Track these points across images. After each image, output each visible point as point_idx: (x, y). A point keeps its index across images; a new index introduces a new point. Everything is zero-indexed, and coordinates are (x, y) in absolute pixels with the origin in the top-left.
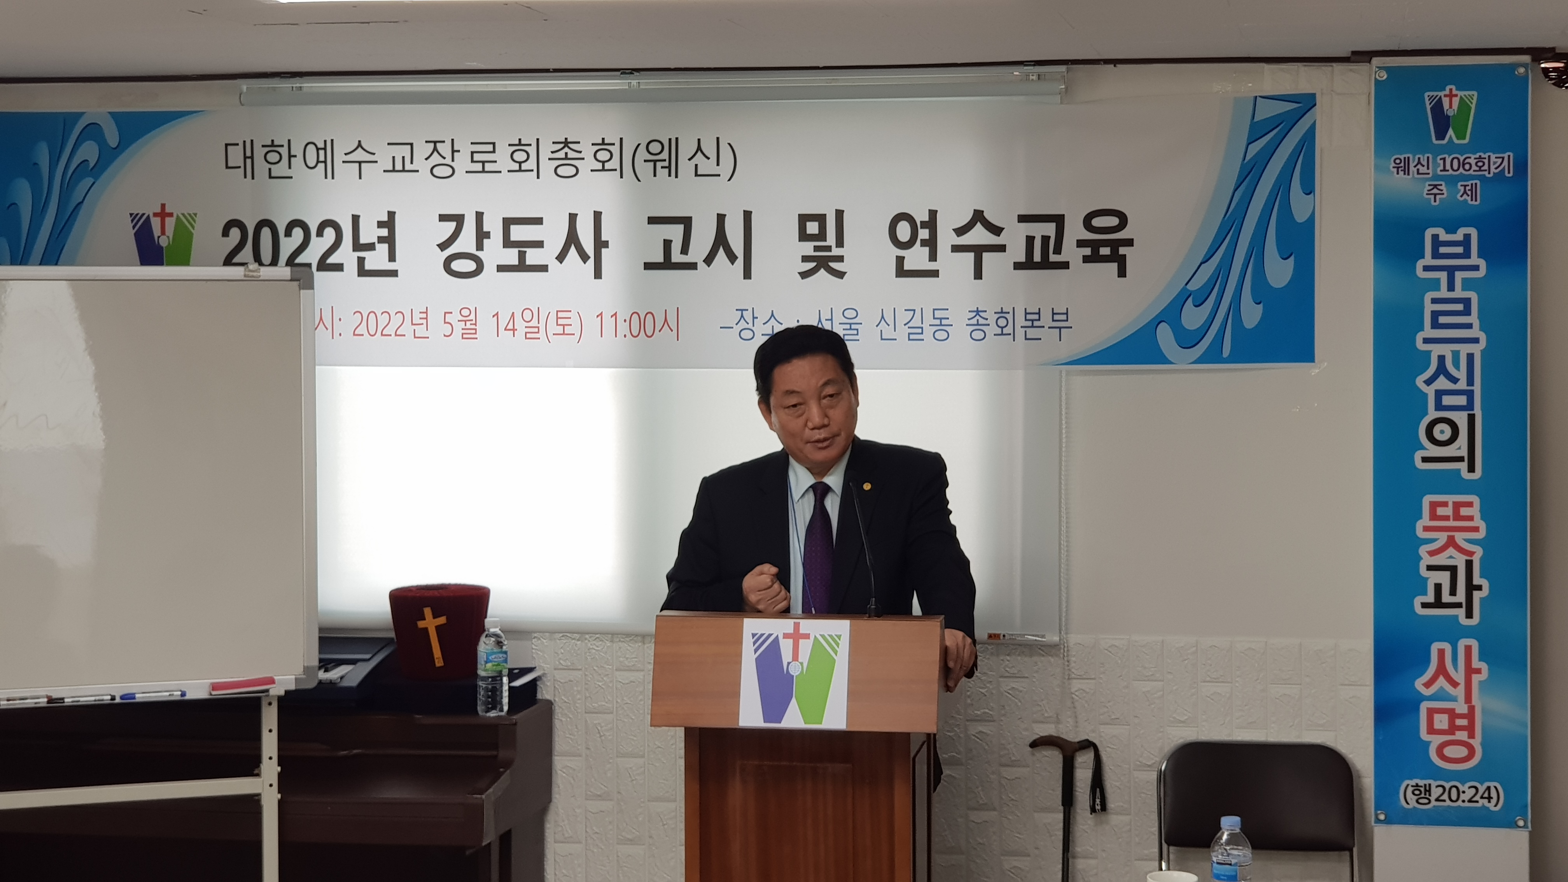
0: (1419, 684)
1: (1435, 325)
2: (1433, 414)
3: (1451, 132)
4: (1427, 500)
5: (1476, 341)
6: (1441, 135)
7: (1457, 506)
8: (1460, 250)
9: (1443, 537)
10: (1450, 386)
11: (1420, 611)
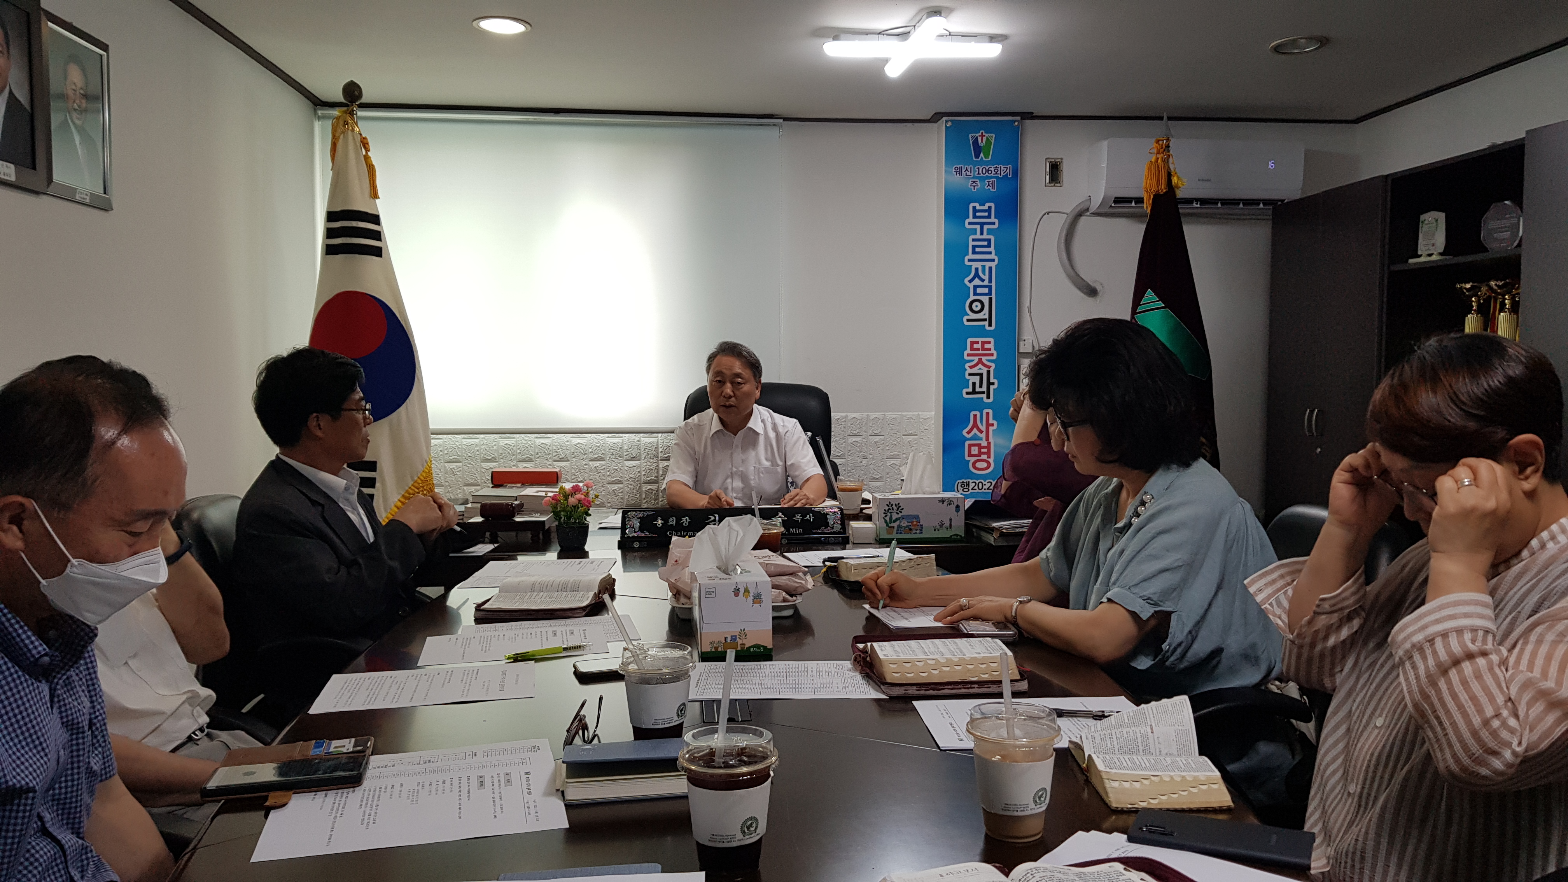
0: (964, 432)
1: (974, 252)
2: (972, 298)
3: (982, 155)
4: (969, 340)
5: (993, 260)
6: (977, 156)
7: (983, 343)
8: (986, 214)
9: (976, 359)
10: (981, 283)
11: (965, 396)
